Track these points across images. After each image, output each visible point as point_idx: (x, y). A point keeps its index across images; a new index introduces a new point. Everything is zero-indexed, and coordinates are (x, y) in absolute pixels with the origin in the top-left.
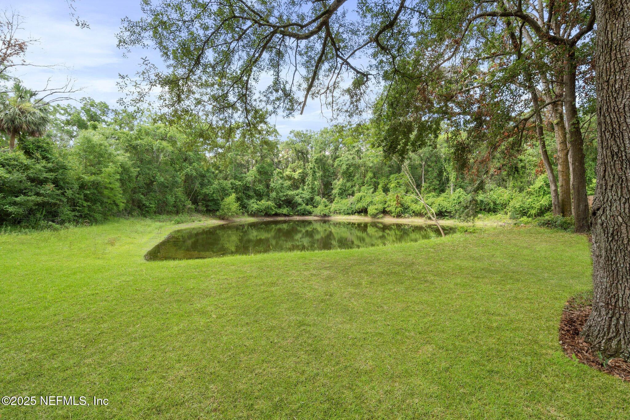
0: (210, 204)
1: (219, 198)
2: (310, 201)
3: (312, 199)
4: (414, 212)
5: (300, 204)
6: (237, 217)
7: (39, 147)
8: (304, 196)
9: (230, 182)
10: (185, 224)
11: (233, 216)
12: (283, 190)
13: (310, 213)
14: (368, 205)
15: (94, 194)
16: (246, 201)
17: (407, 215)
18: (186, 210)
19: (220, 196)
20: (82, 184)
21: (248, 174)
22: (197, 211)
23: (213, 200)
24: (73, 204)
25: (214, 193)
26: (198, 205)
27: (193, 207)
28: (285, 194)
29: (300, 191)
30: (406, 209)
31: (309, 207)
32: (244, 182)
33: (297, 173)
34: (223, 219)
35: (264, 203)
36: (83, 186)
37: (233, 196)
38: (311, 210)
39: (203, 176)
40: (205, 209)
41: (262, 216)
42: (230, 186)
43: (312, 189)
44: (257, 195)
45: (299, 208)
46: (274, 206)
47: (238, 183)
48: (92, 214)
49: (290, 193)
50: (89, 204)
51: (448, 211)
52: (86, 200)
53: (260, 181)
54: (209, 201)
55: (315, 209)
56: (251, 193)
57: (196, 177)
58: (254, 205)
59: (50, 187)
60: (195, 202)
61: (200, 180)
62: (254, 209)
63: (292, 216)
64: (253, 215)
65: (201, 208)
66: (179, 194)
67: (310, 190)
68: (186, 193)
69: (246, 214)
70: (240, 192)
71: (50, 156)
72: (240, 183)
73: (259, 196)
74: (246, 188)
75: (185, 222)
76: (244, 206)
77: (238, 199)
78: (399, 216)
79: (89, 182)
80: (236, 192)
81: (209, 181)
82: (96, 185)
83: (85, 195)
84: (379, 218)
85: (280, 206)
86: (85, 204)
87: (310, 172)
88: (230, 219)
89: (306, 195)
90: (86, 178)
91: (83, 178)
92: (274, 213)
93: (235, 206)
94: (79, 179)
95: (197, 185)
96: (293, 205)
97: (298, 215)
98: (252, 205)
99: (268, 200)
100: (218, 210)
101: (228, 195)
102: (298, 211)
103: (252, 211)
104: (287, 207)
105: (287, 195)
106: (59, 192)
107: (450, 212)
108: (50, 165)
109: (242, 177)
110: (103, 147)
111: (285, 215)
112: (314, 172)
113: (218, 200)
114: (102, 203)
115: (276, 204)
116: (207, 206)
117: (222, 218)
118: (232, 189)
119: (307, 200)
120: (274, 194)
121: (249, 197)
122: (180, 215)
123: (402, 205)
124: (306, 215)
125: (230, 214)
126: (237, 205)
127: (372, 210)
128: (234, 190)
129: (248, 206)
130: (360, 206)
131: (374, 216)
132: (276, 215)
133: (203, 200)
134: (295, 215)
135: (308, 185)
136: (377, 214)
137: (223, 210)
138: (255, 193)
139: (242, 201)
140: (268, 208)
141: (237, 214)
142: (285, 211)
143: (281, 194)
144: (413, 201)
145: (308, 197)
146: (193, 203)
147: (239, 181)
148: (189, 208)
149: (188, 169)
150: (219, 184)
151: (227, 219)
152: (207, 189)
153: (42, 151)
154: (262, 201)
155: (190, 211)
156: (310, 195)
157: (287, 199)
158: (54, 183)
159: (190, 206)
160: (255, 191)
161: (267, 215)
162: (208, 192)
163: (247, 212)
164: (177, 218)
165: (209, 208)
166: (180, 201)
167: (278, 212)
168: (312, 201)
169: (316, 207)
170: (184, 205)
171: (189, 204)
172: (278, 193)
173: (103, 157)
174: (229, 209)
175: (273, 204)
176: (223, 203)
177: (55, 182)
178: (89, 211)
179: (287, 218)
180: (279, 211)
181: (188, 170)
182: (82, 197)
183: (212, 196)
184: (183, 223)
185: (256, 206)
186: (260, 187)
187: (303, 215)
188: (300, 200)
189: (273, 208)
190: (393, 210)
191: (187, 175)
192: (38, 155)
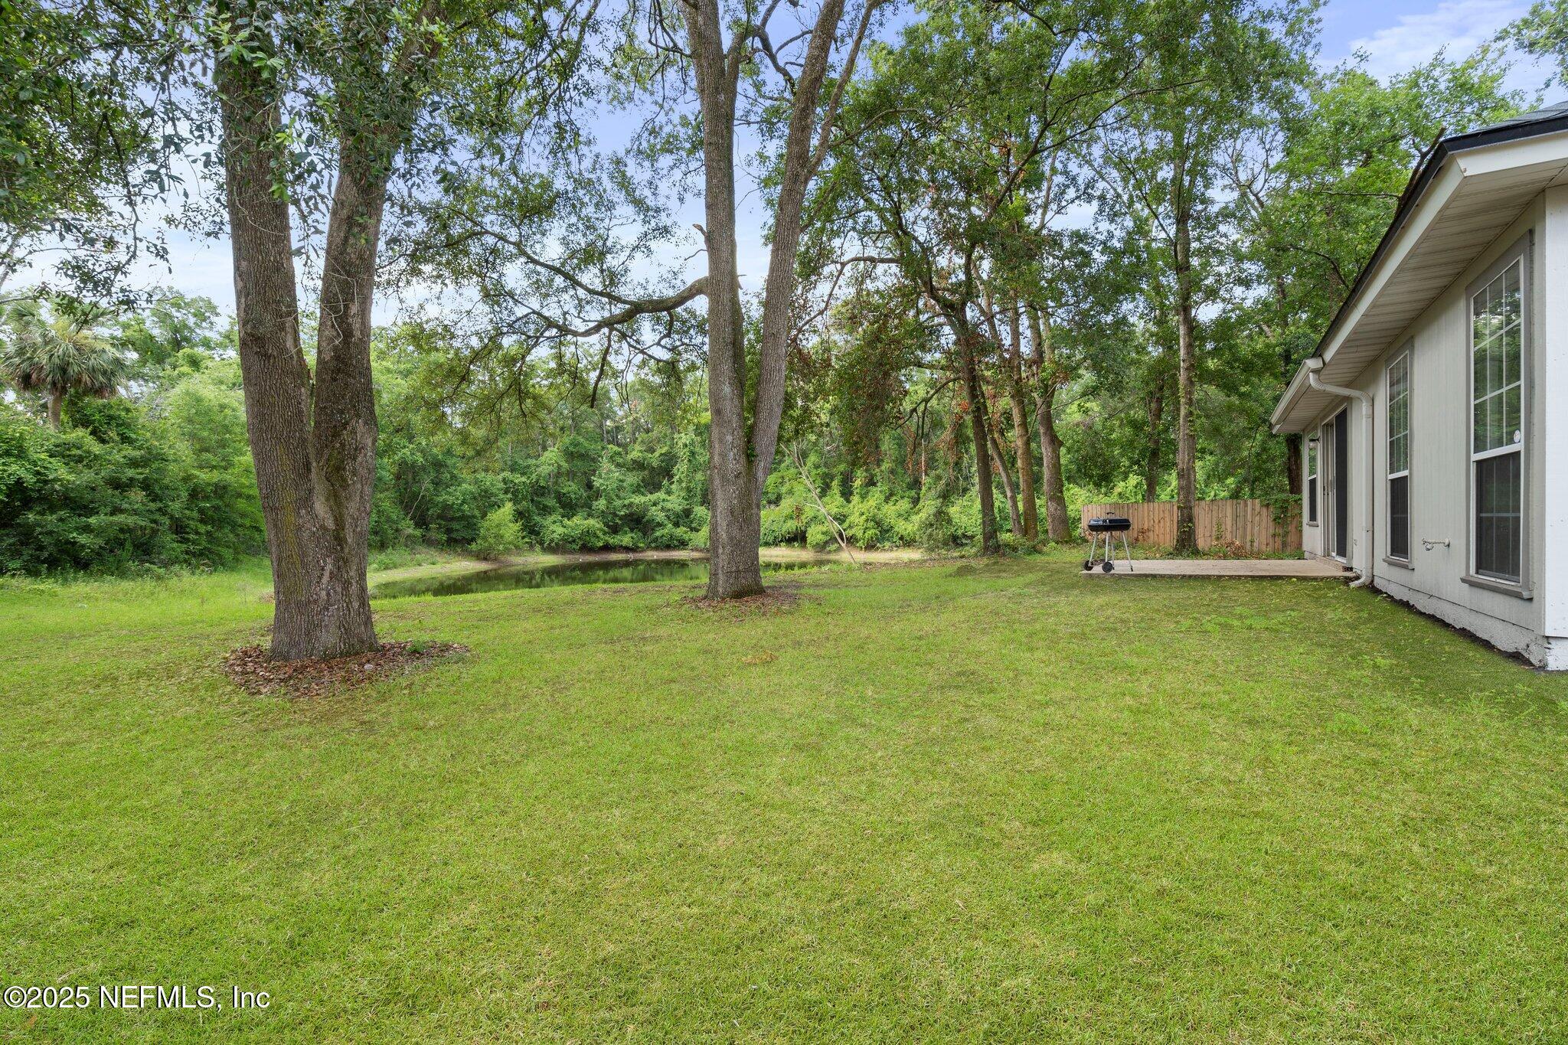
0: (455, 525)
1: (477, 513)
2: (684, 517)
3: (687, 513)
4: (901, 538)
5: (660, 525)
6: (519, 555)
7: (111, 418)
8: (669, 505)
9: (500, 477)
10: (401, 570)
11: (507, 551)
12: (622, 494)
13: (683, 544)
14: (808, 525)
15: (216, 508)
16: (537, 518)
17: (887, 544)
18: (402, 540)
19: (478, 507)
20: (194, 490)
21: (542, 459)
22: (427, 542)
23: (463, 518)
24: (179, 528)
25: (464, 502)
26: (428, 529)
27: (418, 533)
28: (626, 502)
29: (661, 495)
30: (887, 531)
31: (681, 531)
32: (534, 477)
33: (657, 454)
34: (485, 559)
35: (580, 523)
36: (195, 494)
37: (508, 508)
38: (686, 537)
39: (438, 465)
40: (445, 538)
41: (572, 552)
42: (502, 485)
43: (689, 490)
44: (563, 506)
45: (658, 534)
46: (601, 530)
47: (519, 479)
48: (214, 548)
49: (638, 499)
50: (209, 528)
51: (969, 534)
52: (202, 521)
53: (571, 475)
54: (453, 519)
55: (693, 535)
56: (551, 502)
57: (423, 468)
58: (556, 527)
59: (137, 496)
60: (421, 522)
61: (433, 474)
62: (555, 535)
63: (643, 550)
64: (553, 549)
65: (434, 535)
66: (386, 505)
67: (683, 494)
68: (402, 502)
69: (538, 548)
70: (524, 498)
71: (134, 436)
72: (524, 479)
73: (569, 507)
74: (539, 490)
75: (401, 565)
76: (532, 531)
77: (520, 515)
78: (870, 547)
79: (209, 484)
80: (515, 500)
81: (453, 477)
82: (221, 490)
83: (201, 511)
84: (829, 552)
85: (615, 530)
86: (202, 529)
87: (683, 453)
88: (502, 558)
89: (675, 502)
90: (203, 476)
91: (196, 477)
92: (601, 544)
93: (512, 530)
94: (187, 479)
95: (427, 484)
96: (645, 526)
97: (657, 548)
98: (553, 527)
99: (590, 515)
100: (473, 540)
101: (499, 506)
102: (656, 540)
103: (552, 540)
104: (632, 530)
105: (631, 505)
106: (153, 506)
107: (972, 537)
108: (137, 453)
109: (528, 467)
110: (228, 411)
111: (627, 549)
112: (693, 454)
113: (474, 517)
114: (234, 526)
115: (606, 525)
116: (449, 531)
117: (483, 556)
118: (506, 492)
119: (678, 516)
120: (601, 504)
121: (545, 510)
122: (390, 550)
123: (878, 524)
124: (675, 548)
125: (501, 547)
126: (517, 526)
127: (814, 534)
128: (509, 496)
129: (544, 530)
130: (791, 525)
131: (821, 547)
132: (607, 548)
133: (439, 517)
134: (649, 548)
135: (680, 481)
136: (826, 543)
137: (485, 538)
138: (560, 501)
139: (529, 519)
140: (589, 532)
141: (517, 547)
142: (626, 539)
143: (618, 503)
144: (900, 515)
145: (678, 508)
146: (418, 525)
147: (523, 474)
148: (409, 536)
149: (405, 451)
150: (476, 482)
151: (496, 560)
152: (449, 494)
153: (118, 425)
154: (575, 519)
155: (411, 543)
156: (685, 505)
157: (631, 514)
158: (143, 489)
159: (410, 531)
160: (560, 497)
161: (586, 549)
162: (451, 500)
163: (541, 543)
164: (382, 557)
165: (454, 535)
166: (389, 520)
167: (611, 541)
168: (687, 516)
169: (697, 531)
170: (397, 530)
171: (409, 528)
172: (610, 501)
173: (230, 433)
174: (499, 537)
175: (600, 525)
176: (486, 524)
177: (146, 485)
178: (209, 542)
179: (631, 556)
180: (613, 540)
181: (407, 452)
182: (195, 514)
183: (459, 510)
184: (395, 567)
185: (560, 530)
186: (571, 488)
187: (668, 547)
188: (660, 517)
189: (600, 534)
190: (859, 534)
191: (403, 464)
192: (113, 434)
